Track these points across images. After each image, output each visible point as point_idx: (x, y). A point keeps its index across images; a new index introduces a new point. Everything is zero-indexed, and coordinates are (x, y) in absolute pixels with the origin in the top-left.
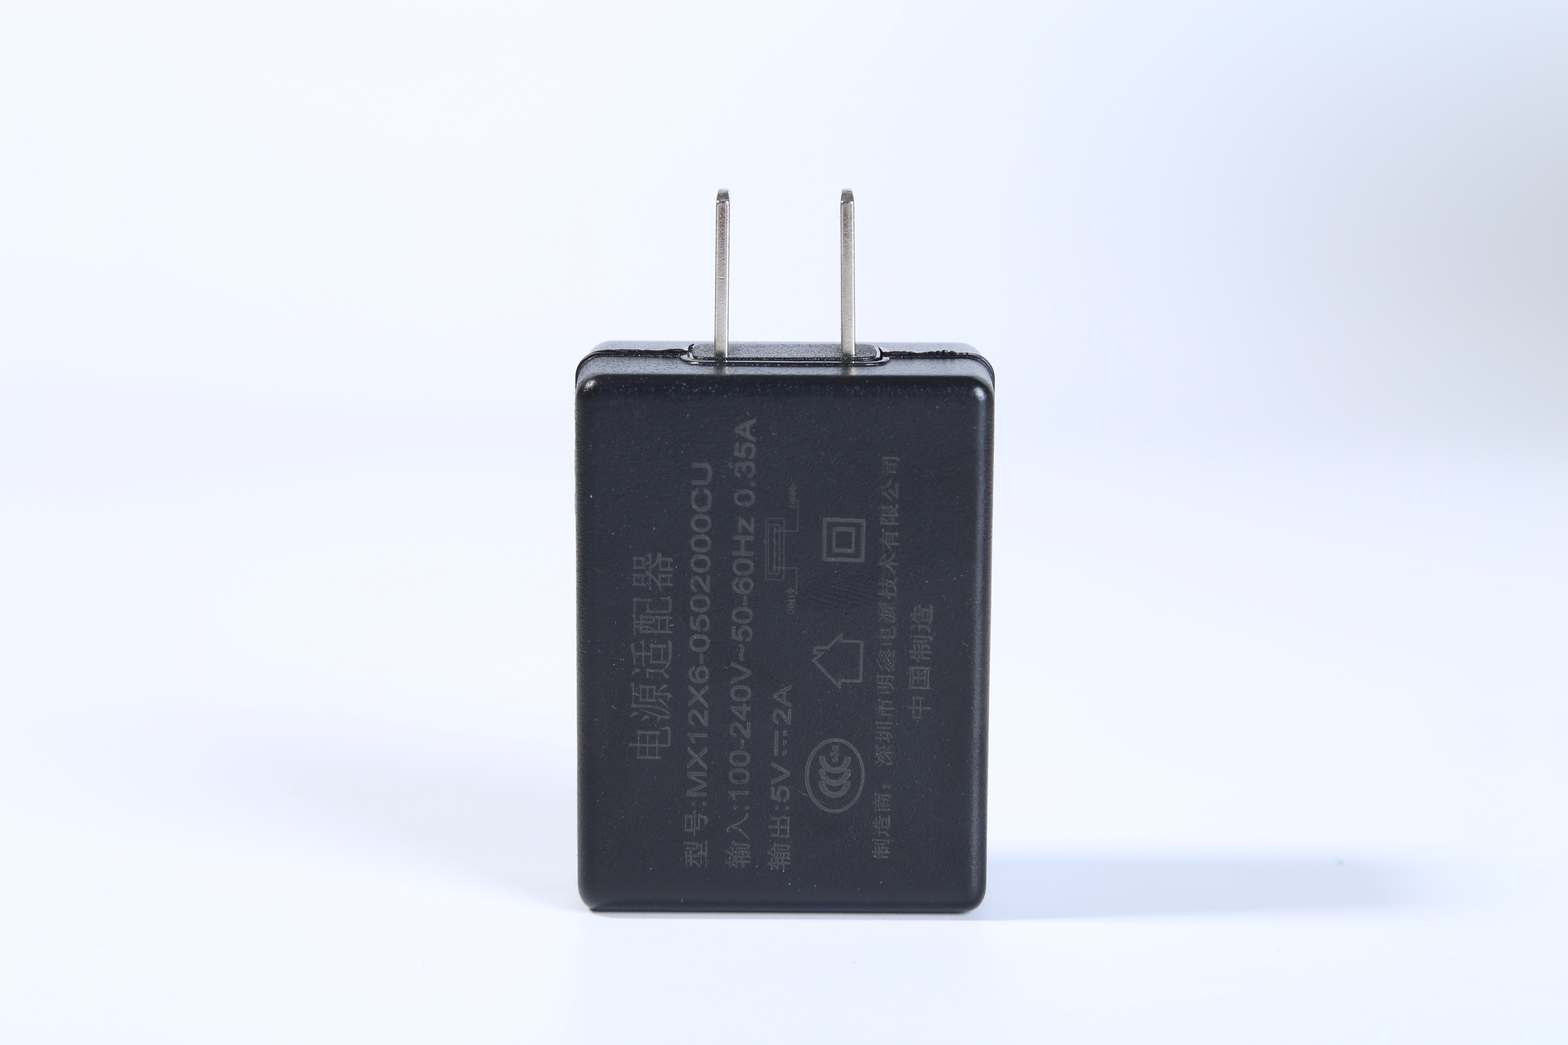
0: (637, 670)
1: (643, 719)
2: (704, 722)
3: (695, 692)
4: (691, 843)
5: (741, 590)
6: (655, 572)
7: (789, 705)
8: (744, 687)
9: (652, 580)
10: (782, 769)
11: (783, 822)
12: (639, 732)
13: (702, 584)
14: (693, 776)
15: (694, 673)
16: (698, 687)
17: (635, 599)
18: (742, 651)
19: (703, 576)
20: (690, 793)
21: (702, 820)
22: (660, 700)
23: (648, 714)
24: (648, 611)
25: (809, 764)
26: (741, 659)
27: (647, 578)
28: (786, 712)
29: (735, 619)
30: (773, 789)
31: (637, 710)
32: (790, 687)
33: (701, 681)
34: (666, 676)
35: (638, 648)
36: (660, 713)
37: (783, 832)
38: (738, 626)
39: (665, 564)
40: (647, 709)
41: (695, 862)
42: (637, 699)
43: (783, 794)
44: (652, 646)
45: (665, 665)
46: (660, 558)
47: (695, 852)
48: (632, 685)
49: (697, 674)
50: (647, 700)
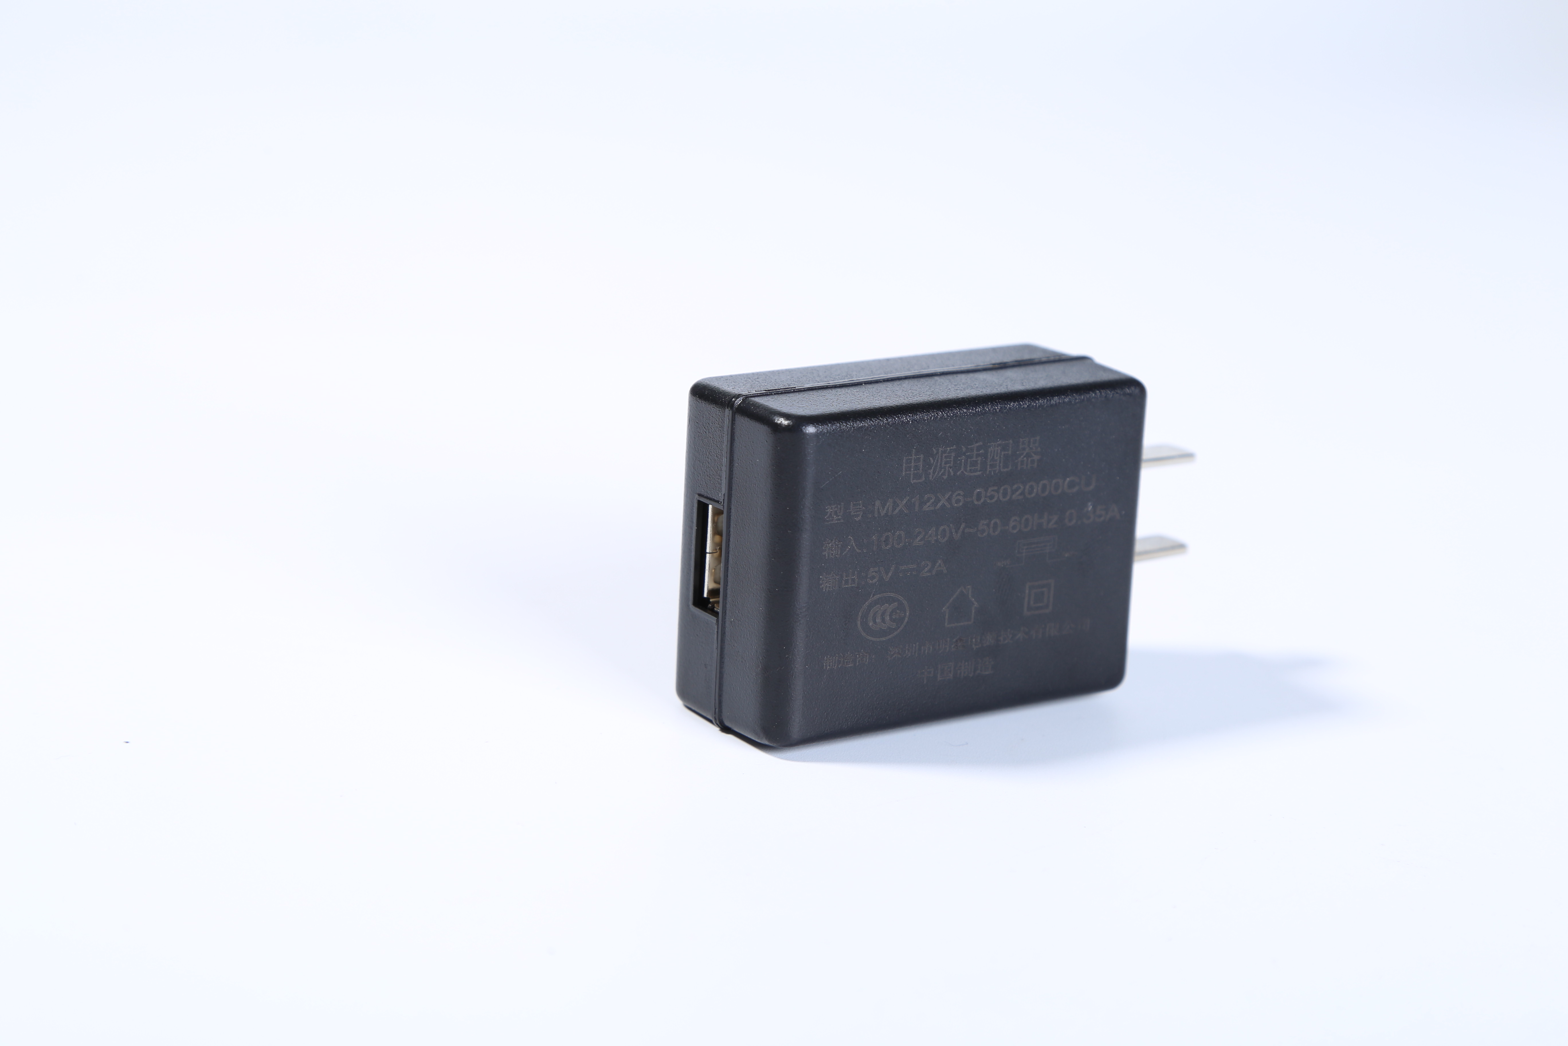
0: (964, 449)
1: (931, 459)
2: (926, 508)
3: (947, 497)
4: (842, 509)
5: (1012, 524)
6: (1028, 456)
7: (934, 573)
8: (948, 535)
9: (1022, 454)
10: (890, 574)
11: (853, 580)
12: (922, 456)
13: (1018, 493)
14: (890, 503)
15: (959, 495)
16: (949, 500)
17: (1011, 441)
18: (971, 530)
19: (1022, 493)
20: (878, 503)
21: (857, 516)
22: (943, 470)
23: (934, 461)
24: (1003, 453)
25: (892, 595)
26: (967, 530)
27: (1024, 449)
28: (930, 571)
29: (992, 522)
30: (876, 569)
31: (938, 453)
32: (945, 571)
33: (953, 501)
34: (958, 473)
35: (978, 449)
36: (934, 473)
37: (847, 582)
38: (988, 525)
39: (1033, 462)
40: (938, 460)
41: (829, 514)
42: (944, 452)
43: (873, 578)
44: (979, 459)
45: (966, 472)
46: (1036, 458)
47: (836, 513)
48: (955, 447)
49: (959, 497)
50: (944, 460)
